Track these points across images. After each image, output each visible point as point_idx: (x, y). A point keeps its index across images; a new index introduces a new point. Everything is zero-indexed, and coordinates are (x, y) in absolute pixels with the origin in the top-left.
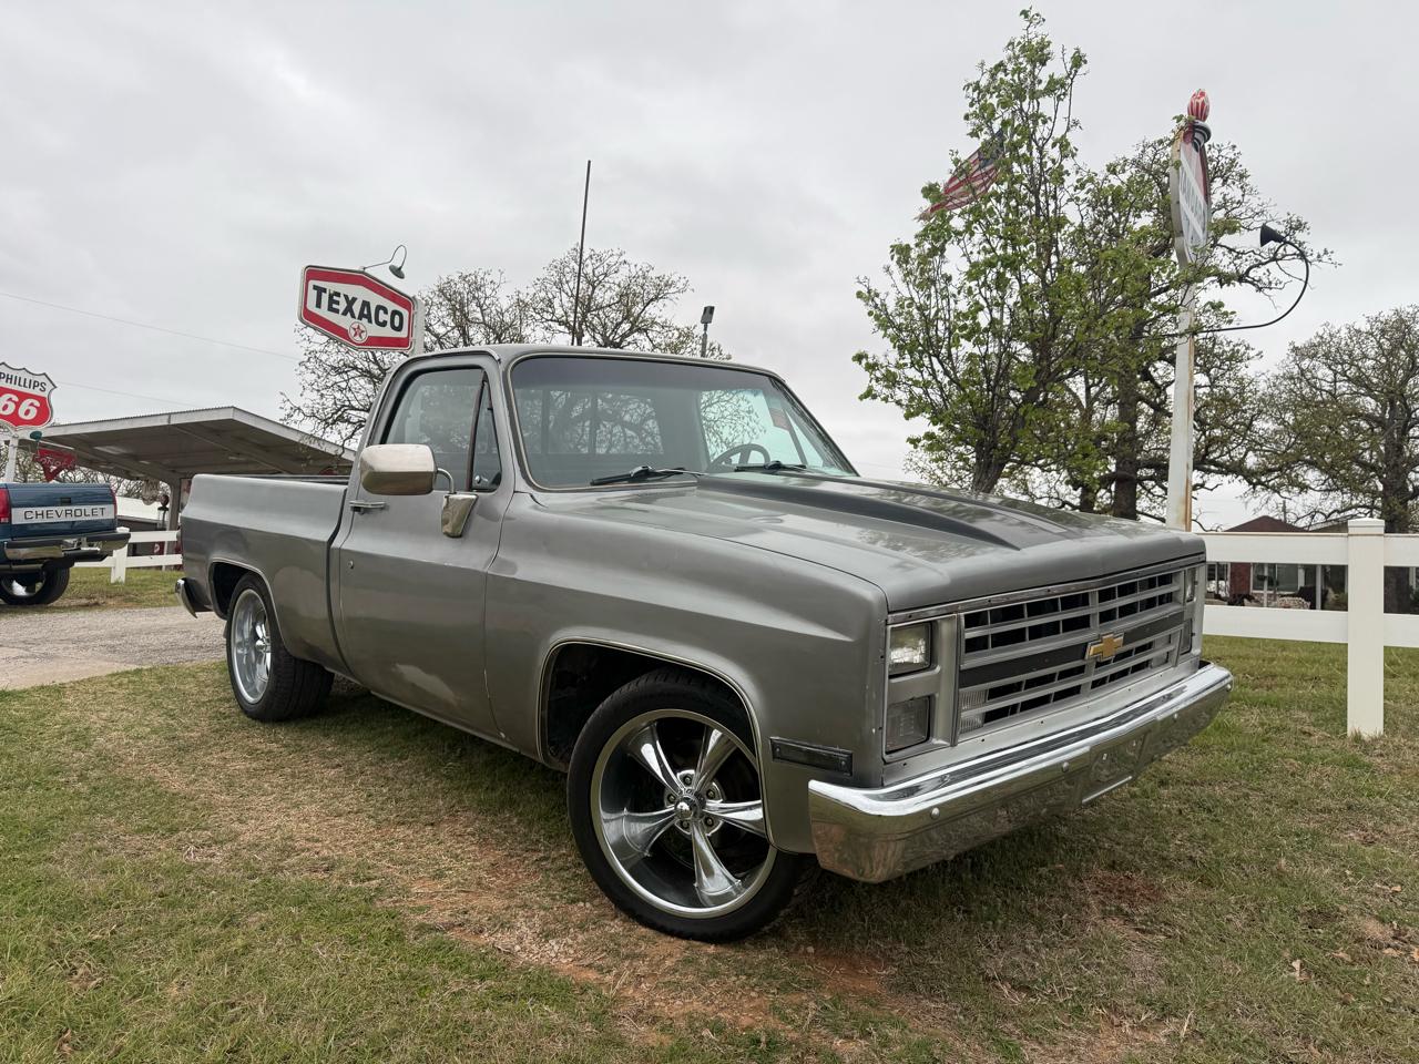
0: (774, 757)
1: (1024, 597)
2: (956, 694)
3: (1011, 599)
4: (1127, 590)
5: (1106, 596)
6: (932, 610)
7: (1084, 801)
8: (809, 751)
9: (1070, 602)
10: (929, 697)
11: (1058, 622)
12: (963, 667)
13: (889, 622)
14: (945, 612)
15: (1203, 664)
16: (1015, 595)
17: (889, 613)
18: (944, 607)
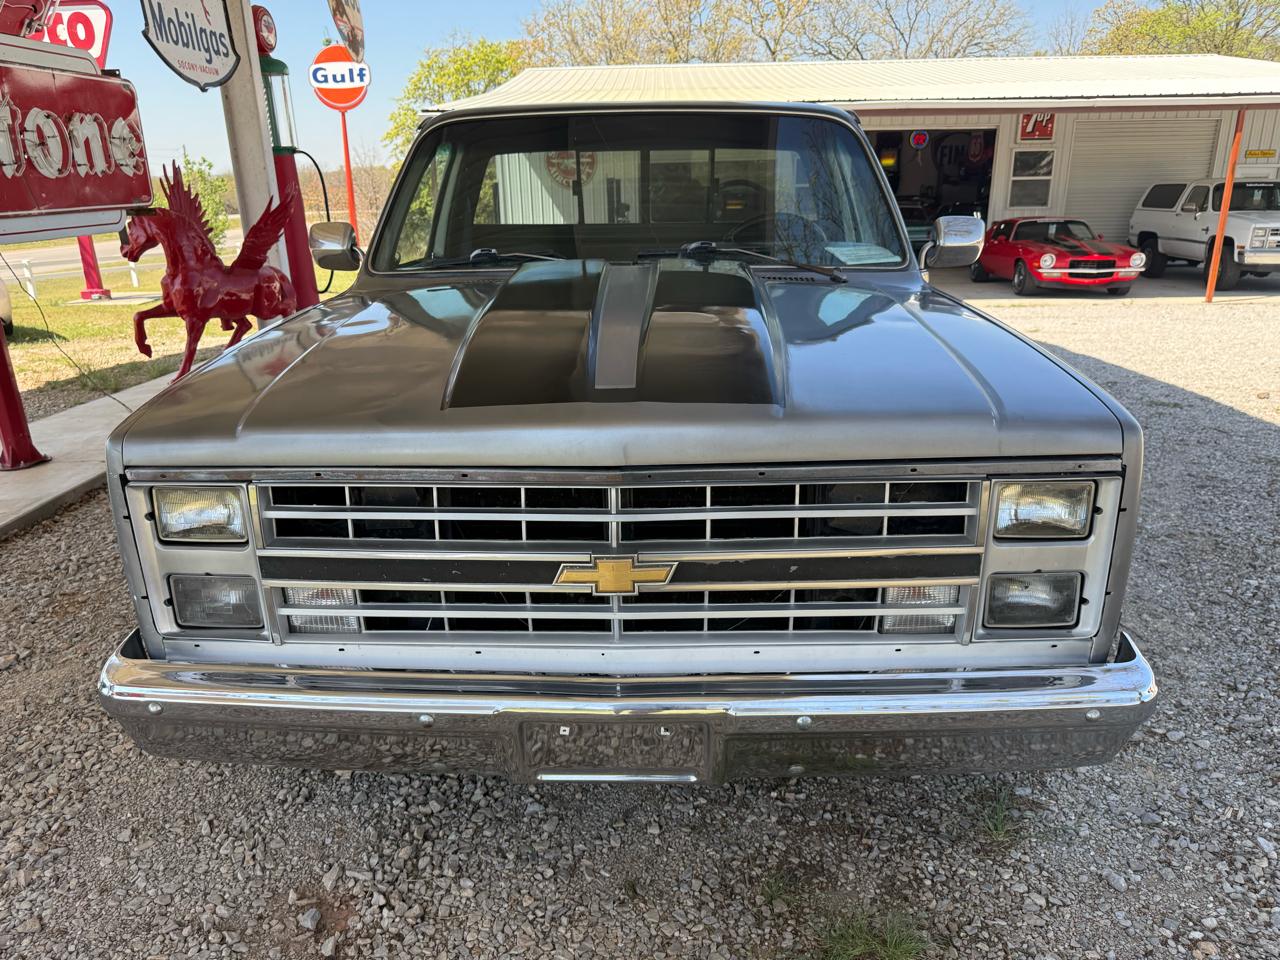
16: (407, 474)
18: (225, 473)
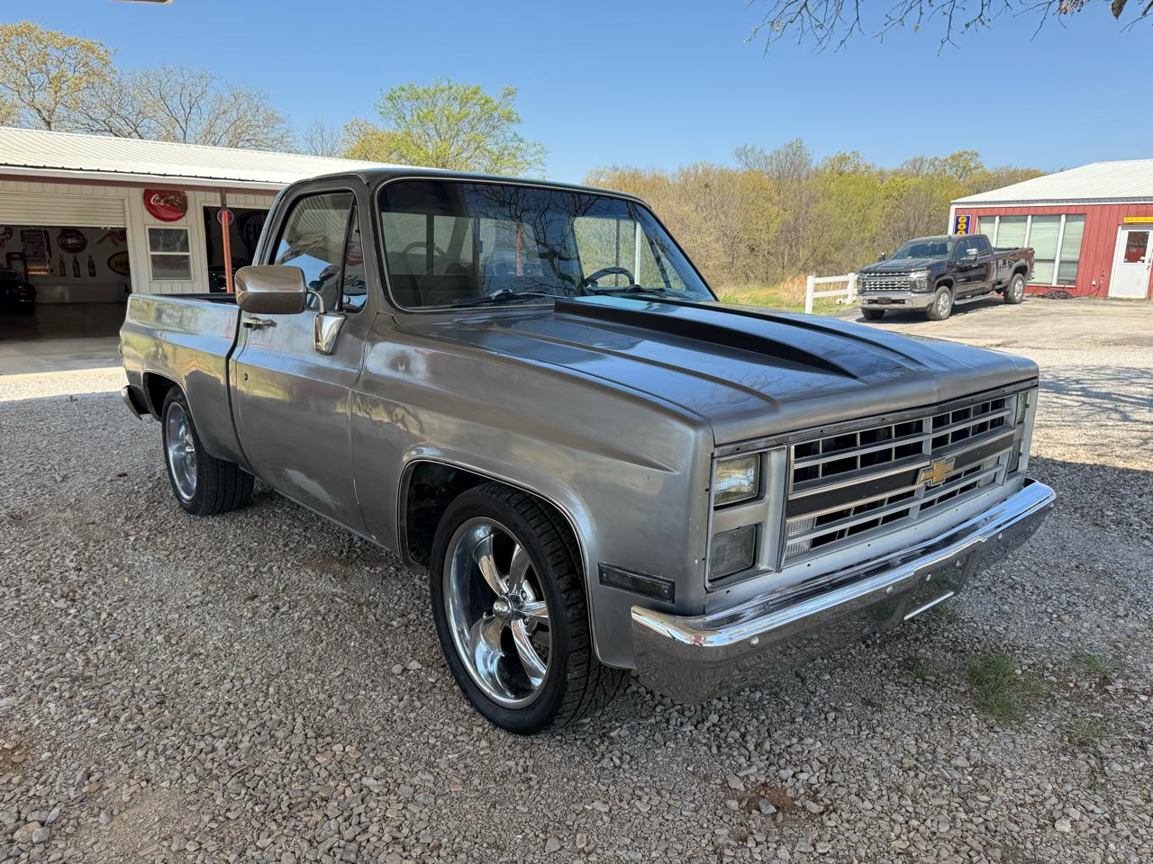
0: (602, 582)
1: (859, 425)
2: (783, 523)
3: (845, 428)
4: (961, 416)
5: (939, 422)
6: (761, 443)
7: (906, 618)
8: (634, 578)
9: (904, 430)
10: (756, 525)
11: (891, 449)
12: (791, 498)
13: (716, 455)
14: (775, 443)
15: (1028, 482)
16: (850, 425)
17: (716, 446)
18: (774, 440)
